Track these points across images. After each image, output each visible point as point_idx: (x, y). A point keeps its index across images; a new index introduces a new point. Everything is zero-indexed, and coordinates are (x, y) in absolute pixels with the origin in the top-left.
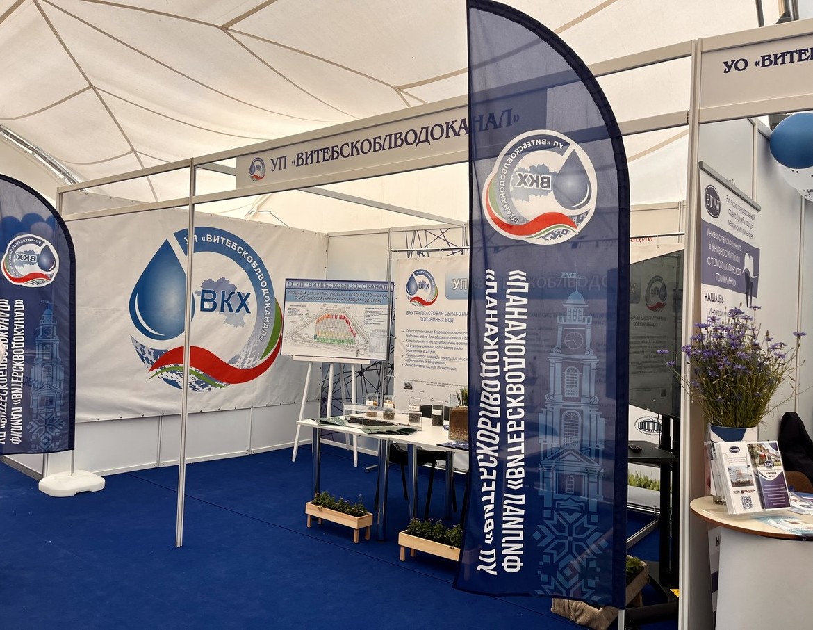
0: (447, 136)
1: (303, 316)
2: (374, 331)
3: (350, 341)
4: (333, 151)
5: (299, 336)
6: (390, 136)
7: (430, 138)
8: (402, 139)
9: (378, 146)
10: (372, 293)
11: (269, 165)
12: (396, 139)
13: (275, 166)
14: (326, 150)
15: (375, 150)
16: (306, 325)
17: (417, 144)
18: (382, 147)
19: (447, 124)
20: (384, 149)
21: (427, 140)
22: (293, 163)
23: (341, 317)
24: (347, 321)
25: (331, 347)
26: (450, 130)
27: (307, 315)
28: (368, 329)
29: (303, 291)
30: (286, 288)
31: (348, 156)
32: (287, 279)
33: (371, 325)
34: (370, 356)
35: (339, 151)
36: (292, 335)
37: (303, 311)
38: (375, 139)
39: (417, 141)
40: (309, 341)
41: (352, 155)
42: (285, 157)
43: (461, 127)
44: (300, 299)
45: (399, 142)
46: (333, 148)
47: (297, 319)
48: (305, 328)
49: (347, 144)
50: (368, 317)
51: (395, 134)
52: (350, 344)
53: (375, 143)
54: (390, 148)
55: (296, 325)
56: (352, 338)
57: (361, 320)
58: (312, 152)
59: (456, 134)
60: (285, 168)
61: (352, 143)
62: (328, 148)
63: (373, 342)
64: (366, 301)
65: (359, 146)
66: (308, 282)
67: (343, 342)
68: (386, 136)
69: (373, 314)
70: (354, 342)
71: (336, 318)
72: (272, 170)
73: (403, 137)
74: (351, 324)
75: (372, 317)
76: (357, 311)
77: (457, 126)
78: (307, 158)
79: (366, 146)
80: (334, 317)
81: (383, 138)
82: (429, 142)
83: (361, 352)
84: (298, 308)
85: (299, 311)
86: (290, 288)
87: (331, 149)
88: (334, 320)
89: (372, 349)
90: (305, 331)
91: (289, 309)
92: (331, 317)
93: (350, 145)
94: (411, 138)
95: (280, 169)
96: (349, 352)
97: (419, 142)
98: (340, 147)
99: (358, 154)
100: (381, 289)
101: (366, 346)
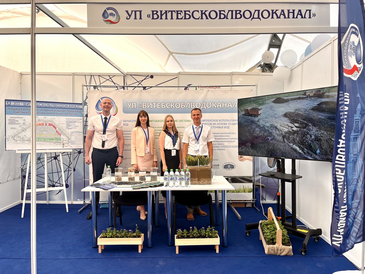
0: (272, 18)
1: (21, 124)
2: (73, 132)
3: (57, 139)
4: (185, 14)
5: (19, 137)
6: (232, 11)
7: (260, 17)
8: (241, 15)
9: (222, 16)
10: (70, 110)
11: (123, 15)
12: (236, 14)
13: (130, 16)
14: (179, 12)
15: (220, 18)
16: (24, 130)
17: (252, 19)
18: (226, 17)
19: (273, 11)
20: (227, 18)
21: (259, 18)
22: (148, 16)
23: (50, 125)
24: (54, 126)
25: (44, 143)
26: (274, 14)
27: (24, 124)
28: (69, 131)
29: (19, 108)
30: (5, 106)
31: (198, 19)
32: (6, 100)
33: (70, 128)
34: (71, 147)
35: (191, 14)
36: (13, 137)
37: (21, 121)
38: (220, 11)
39: (252, 17)
40: (28, 140)
41: (202, 18)
42: (140, 11)
43: (281, 14)
44: (18, 113)
45: (238, 16)
46: (185, 11)
47: (17, 126)
48: (24, 132)
49: (198, 11)
50: (69, 124)
51: (236, 11)
52: (58, 141)
53: (220, 14)
54: (232, 18)
55: (16, 130)
56: (58, 137)
57: (65, 126)
58: (166, 11)
59: (278, 17)
60: (141, 18)
61: (202, 11)
62: (181, 11)
63: (73, 138)
64: (66, 115)
65: (207, 13)
66: (23, 102)
67: (52, 139)
68: (229, 11)
69: (71, 122)
70: (60, 139)
71: (46, 125)
72: (127, 19)
73: (242, 13)
74: (57, 129)
75: (70, 124)
76: (60, 120)
77: (279, 13)
78: (161, 15)
79: (213, 15)
80: (45, 124)
81: (227, 12)
82: (260, 19)
83: (66, 145)
84: (16, 119)
85: (17, 121)
86: (9, 106)
87: (183, 12)
88: (44, 126)
89: (73, 143)
90: (23, 134)
91: (9, 120)
92: (43, 124)
93: (200, 12)
94: (247, 14)
95: (135, 18)
96: (58, 145)
97: (253, 18)
98: (191, 12)
99: (207, 18)
100: (75, 108)
101: (68, 141)
